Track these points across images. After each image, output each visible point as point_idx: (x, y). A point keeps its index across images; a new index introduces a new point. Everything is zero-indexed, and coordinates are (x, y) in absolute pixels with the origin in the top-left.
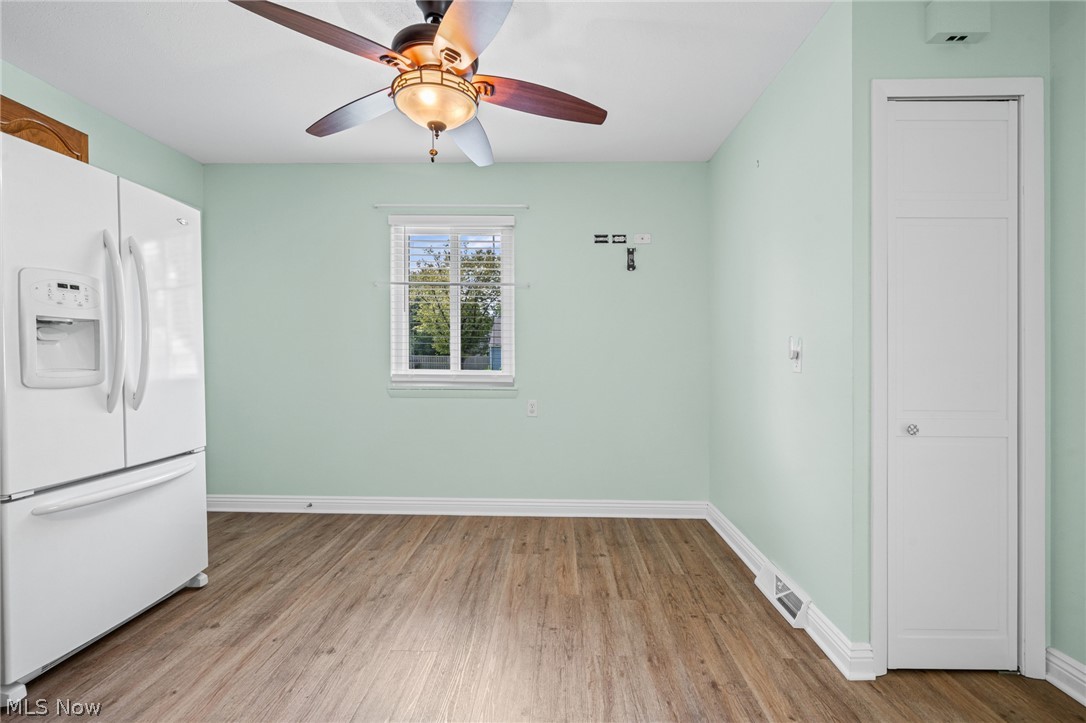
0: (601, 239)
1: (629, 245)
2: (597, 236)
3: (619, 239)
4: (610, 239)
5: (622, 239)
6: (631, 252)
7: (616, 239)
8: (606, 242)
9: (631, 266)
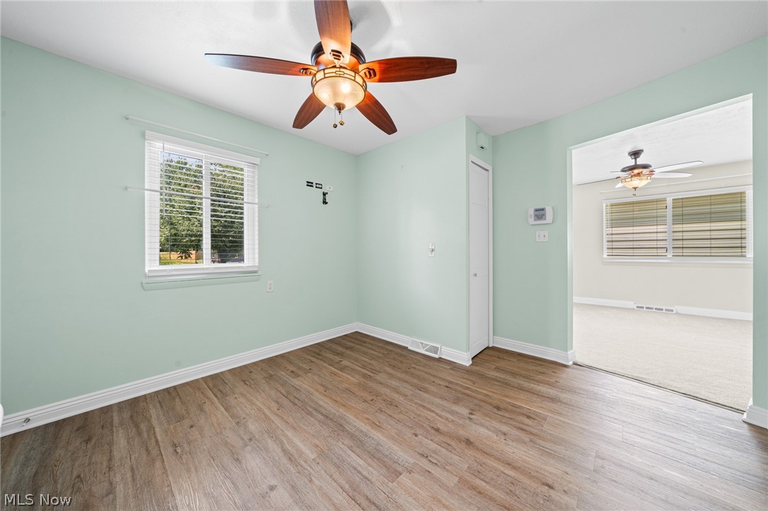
0: (310, 184)
1: (324, 190)
2: (308, 182)
3: (319, 186)
4: (314, 185)
5: (320, 186)
6: (324, 194)
7: (318, 186)
8: (312, 186)
9: (325, 202)
